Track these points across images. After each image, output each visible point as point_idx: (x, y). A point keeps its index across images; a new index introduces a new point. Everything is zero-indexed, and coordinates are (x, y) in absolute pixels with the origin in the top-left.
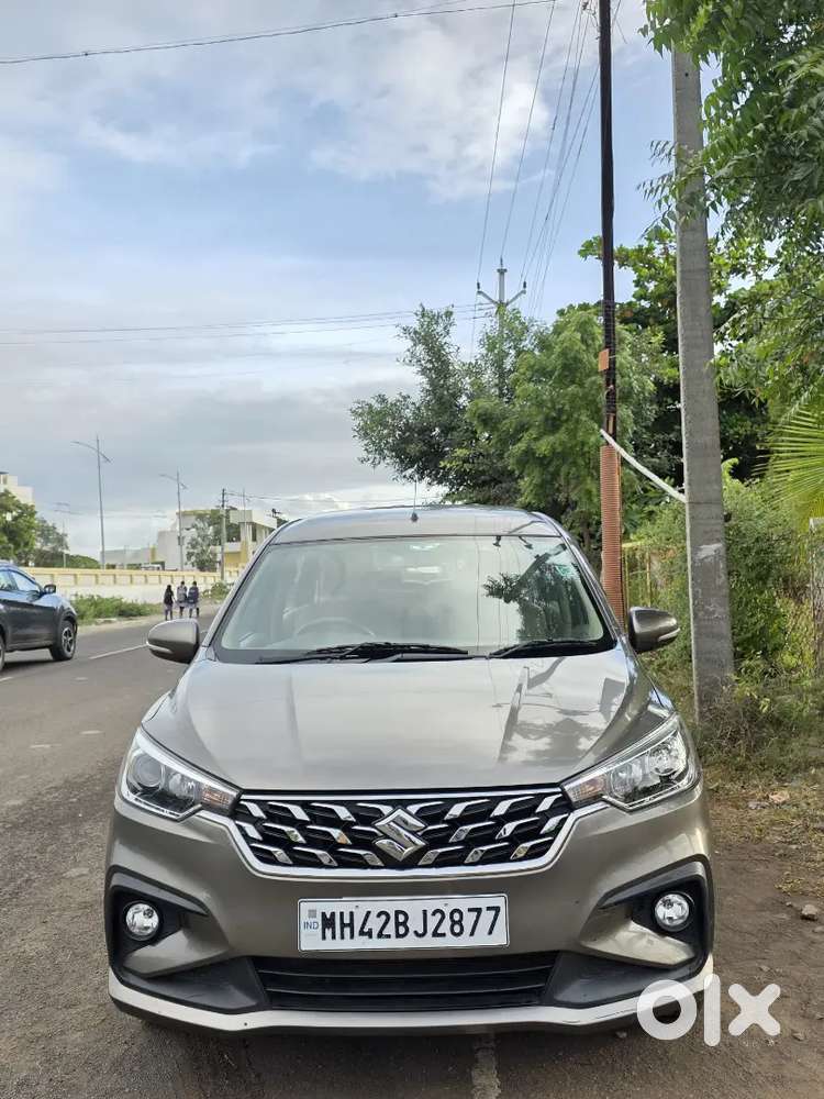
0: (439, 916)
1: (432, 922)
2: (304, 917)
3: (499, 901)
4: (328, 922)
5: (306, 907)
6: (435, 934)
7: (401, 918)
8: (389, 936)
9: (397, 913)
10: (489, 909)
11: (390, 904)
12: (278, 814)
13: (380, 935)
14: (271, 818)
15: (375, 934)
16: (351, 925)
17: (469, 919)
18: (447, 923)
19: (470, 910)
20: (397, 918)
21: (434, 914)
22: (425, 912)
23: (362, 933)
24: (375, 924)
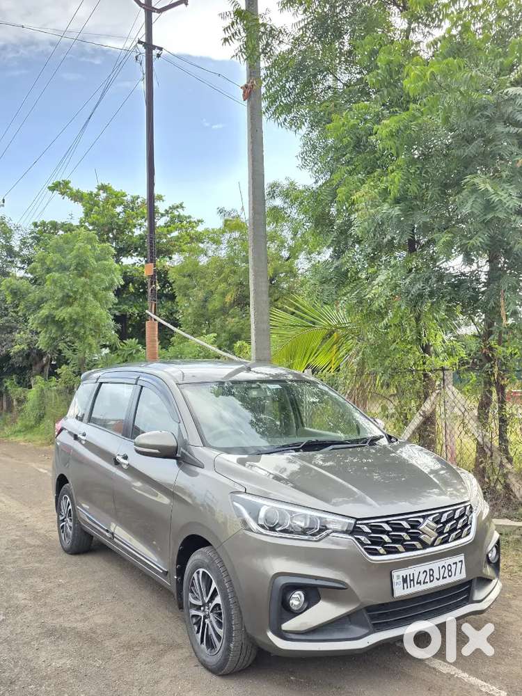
0: (444, 569)
1: (442, 572)
2: (395, 579)
3: (462, 557)
4: (405, 580)
5: (395, 574)
6: (443, 578)
9: (430, 570)
10: (459, 562)
11: (426, 566)
12: (377, 529)
13: (424, 583)
14: (374, 532)
15: (422, 582)
16: (413, 580)
17: (453, 568)
18: (447, 571)
19: (454, 564)
20: (430, 573)
21: (442, 568)
22: (439, 568)
23: (417, 583)
24: (422, 577)
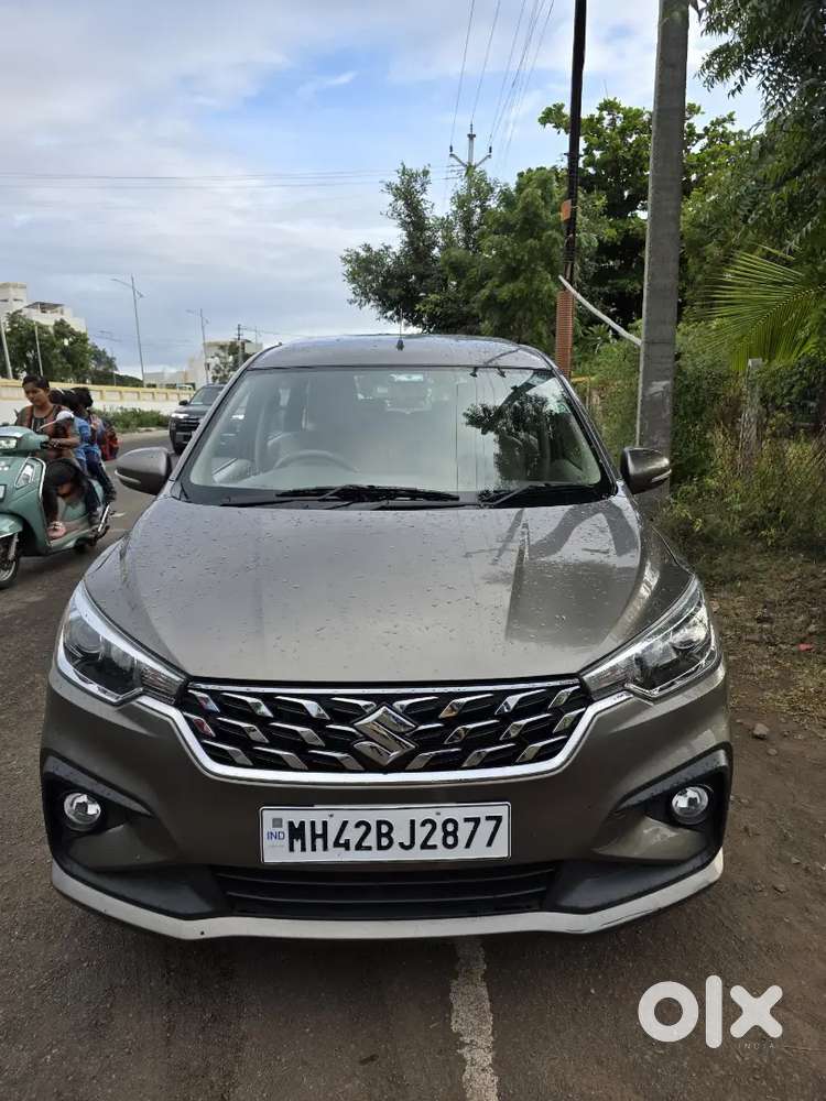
0: (429, 827)
1: (421, 833)
2: (267, 827)
3: (502, 810)
4: (296, 832)
5: (268, 815)
6: (424, 846)
7: (384, 829)
8: (369, 848)
9: (379, 823)
10: (488, 818)
11: (372, 814)
12: (231, 707)
13: (359, 847)
14: (227, 713)
15: (353, 845)
16: (324, 836)
17: (464, 830)
18: (439, 833)
19: (467, 820)
20: (379, 829)
21: (423, 824)
22: (413, 822)
23: (337, 844)
24: (352, 835)
